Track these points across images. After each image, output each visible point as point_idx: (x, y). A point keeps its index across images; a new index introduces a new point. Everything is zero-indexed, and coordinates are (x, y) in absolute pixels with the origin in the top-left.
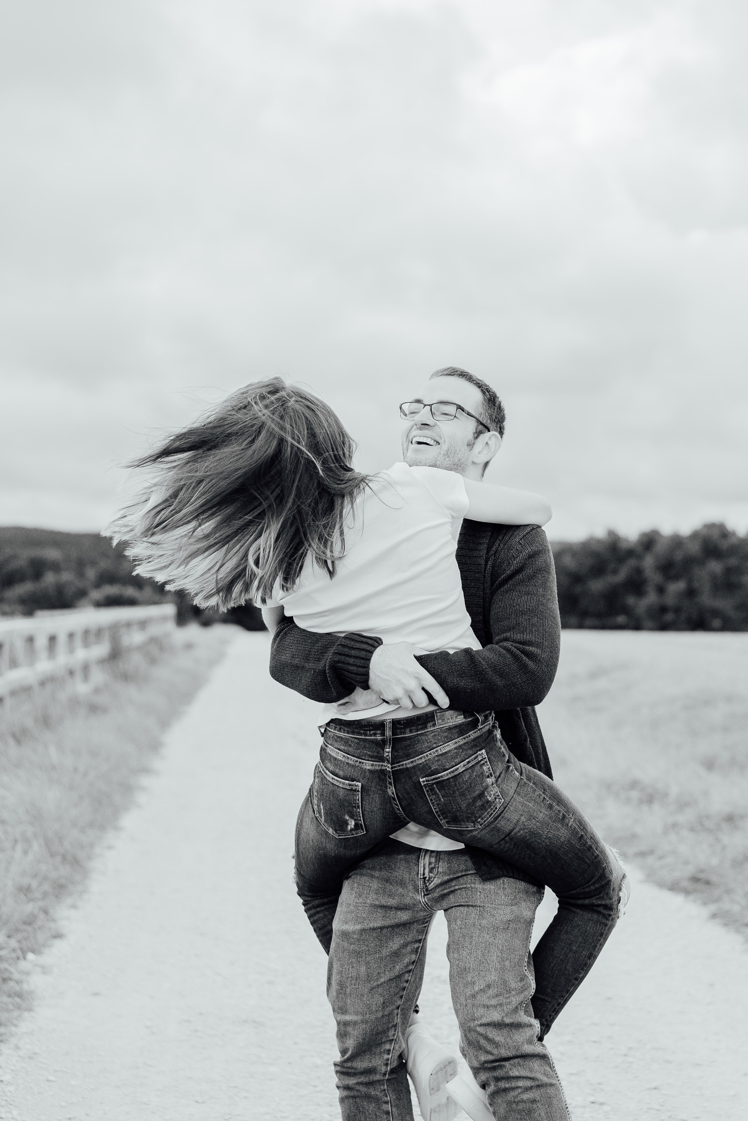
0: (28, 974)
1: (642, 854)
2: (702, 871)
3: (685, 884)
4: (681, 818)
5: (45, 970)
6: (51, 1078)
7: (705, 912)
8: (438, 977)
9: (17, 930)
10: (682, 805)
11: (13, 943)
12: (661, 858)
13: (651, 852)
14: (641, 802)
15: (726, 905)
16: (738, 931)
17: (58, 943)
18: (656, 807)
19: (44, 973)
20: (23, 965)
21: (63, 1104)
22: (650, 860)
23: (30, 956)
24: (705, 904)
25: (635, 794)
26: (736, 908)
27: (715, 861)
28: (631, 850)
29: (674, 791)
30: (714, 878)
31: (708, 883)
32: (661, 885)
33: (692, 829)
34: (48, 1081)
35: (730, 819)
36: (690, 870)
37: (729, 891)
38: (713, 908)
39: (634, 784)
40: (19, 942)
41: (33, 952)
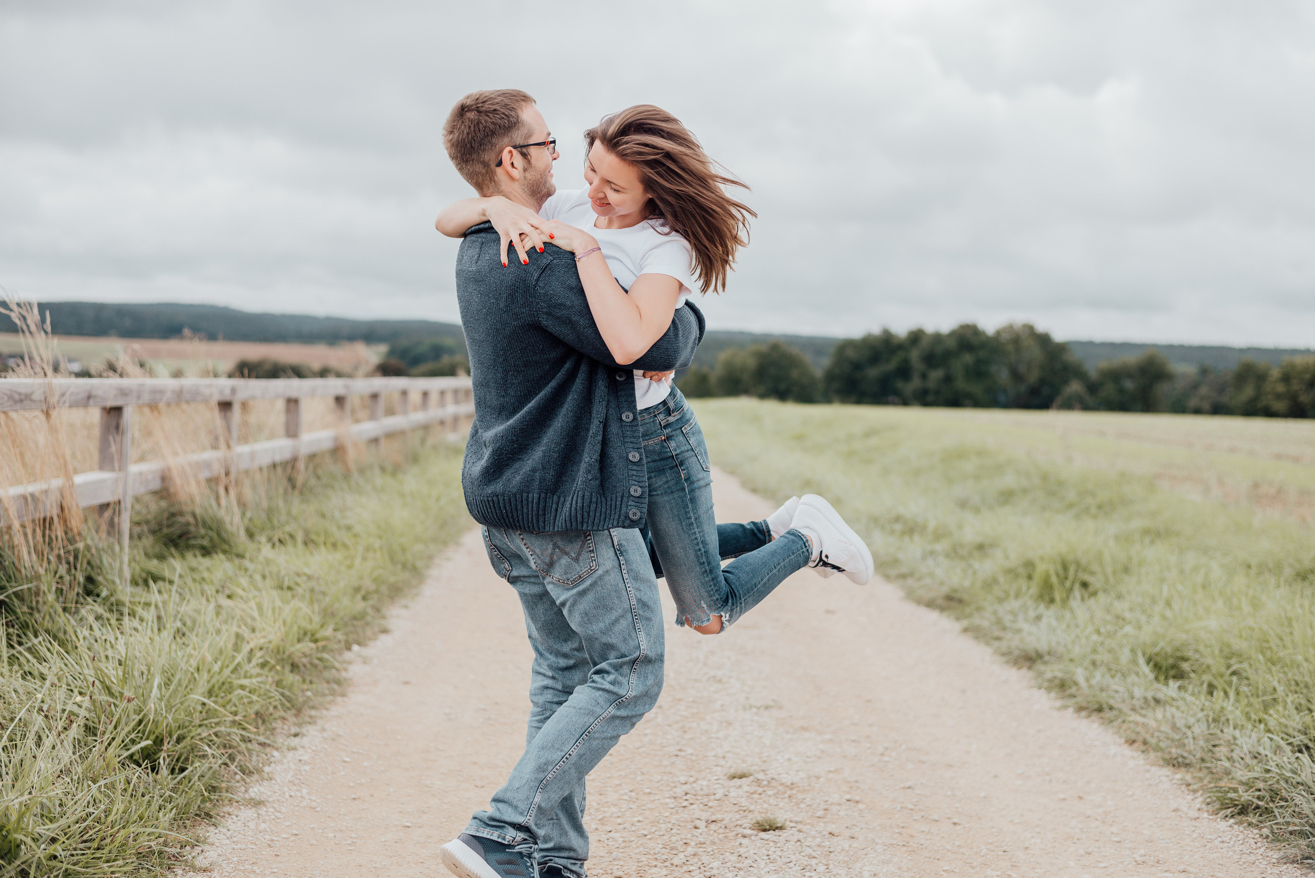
0: (350, 663)
1: (903, 576)
2: (955, 591)
3: (940, 602)
4: (938, 547)
5: (365, 661)
6: (346, 759)
7: (958, 626)
8: (714, 677)
9: (346, 624)
10: (938, 536)
11: (340, 636)
12: (919, 579)
13: (911, 574)
14: (903, 533)
15: (977, 620)
16: (987, 644)
17: (383, 638)
18: (916, 538)
19: (365, 663)
20: (348, 655)
21: (351, 784)
22: (910, 582)
23: (355, 648)
24: (958, 619)
25: (898, 527)
26: (985, 624)
27: (967, 583)
28: (893, 572)
29: (932, 525)
30: (965, 597)
31: (960, 601)
32: (919, 602)
33: (947, 556)
34: (344, 762)
35: (981, 547)
36: (945, 590)
37: (979, 609)
38: (965, 623)
39: (897, 519)
40: (346, 634)
41: (359, 644)
